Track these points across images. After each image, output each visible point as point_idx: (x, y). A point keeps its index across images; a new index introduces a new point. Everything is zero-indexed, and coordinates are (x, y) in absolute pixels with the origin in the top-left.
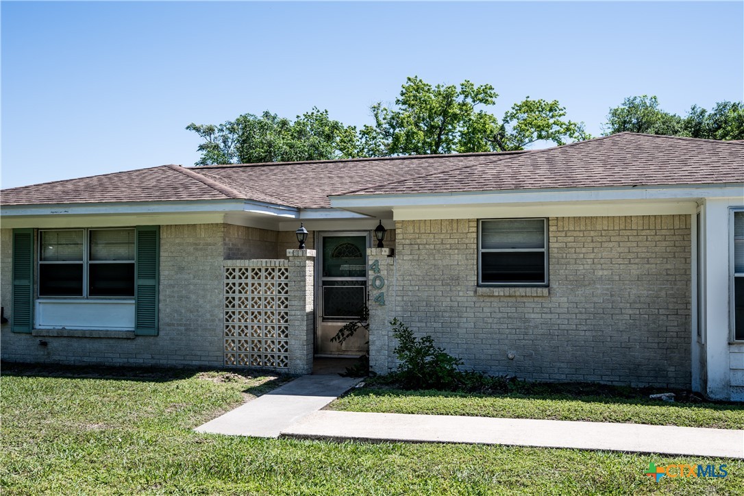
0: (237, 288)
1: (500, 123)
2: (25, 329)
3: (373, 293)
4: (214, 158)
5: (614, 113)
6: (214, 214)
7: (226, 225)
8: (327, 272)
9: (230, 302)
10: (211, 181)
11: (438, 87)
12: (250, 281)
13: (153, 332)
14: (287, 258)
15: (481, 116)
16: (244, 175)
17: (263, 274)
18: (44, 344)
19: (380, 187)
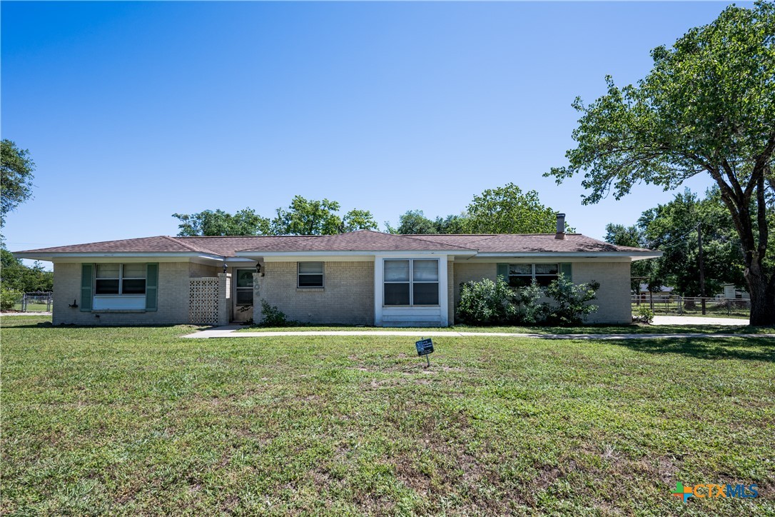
0: (195, 290)
1: (342, 220)
2: (87, 310)
3: (255, 291)
4: (188, 232)
5: (402, 217)
6: (185, 258)
7: (190, 263)
8: (238, 285)
9: (192, 296)
10: (184, 244)
11: (311, 201)
12: (201, 287)
13: (154, 309)
14: (218, 277)
15: (332, 216)
16: (202, 242)
17: (207, 284)
18: (98, 316)
19: (257, 248)
